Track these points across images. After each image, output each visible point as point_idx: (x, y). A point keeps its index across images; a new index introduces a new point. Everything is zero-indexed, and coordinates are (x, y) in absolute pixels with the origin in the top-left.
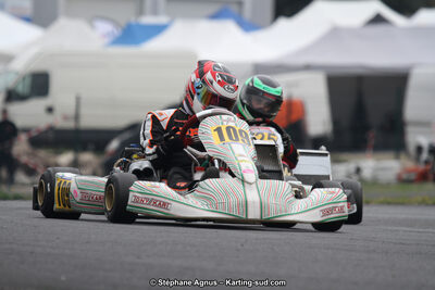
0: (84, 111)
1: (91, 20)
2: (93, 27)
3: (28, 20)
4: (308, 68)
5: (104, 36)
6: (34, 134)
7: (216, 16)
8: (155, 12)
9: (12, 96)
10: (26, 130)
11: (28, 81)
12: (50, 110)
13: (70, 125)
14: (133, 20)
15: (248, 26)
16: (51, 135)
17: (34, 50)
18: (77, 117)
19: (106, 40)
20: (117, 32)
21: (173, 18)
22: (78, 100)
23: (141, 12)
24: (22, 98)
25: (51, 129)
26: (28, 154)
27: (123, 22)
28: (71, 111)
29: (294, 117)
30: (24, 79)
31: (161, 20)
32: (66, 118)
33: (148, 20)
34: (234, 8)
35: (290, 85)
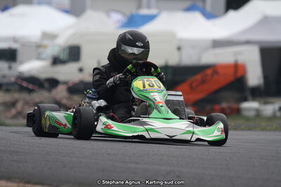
1: (108, 13)
2: (109, 16)
3: (67, 12)
4: (248, 43)
5: (116, 22)
6: (71, 85)
7: (189, 9)
8: (149, 7)
9: (56, 61)
10: (65, 83)
11: (67, 52)
12: (81, 70)
14: (134, 11)
15: (209, 16)
16: (81, 86)
17: (70, 32)
19: (118, 25)
20: (125, 20)
21: (161, 10)
22: (99, 63)
23: (140, 6)
24: (63, 62)
25: (82, 82)
26: (67, 98)
27: (128, 14)
29: (239, 74)
30: (64, 50)
31: (153, 11)
32: (91, 75)
33: (144, 12)
34: (200, 4)
35: (236, 54)
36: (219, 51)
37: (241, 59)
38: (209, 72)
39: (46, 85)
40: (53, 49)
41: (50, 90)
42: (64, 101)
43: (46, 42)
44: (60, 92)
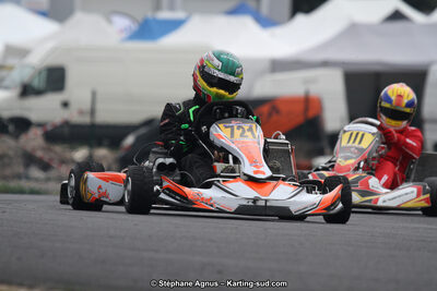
0: (99, 106)
1: (108, 16)
2: (110, 21)
3: (44, 14)
4: (325, 64)
5: (122, 31)
6: (49, 128)
7: (235, 11)
8: (172, 8)
9: (27, 91)
10: (40, 125)
11: (44, 75)
12: (65, 105)
13: (86, 120)
14: (149, 15)
15: (266, 22)
16: (66, 130)
17: (50, 45)
18: (93, 112)
19: (124, 35)
20: (134, 27)
21: (190, 13)
22: (94, 94)
23: (158, 7)
24: (38, 92)
25: (66, 124)
26: (43, 149)
27: (140, 18)
28: (87, 106)
29: (311, 114)
30: (40, 73)
31: (179, 15)
32: (81, 112)
33: (165, 15)
34: (252, 4)
35: (307, 81)
36: (280, 76)
37: (315, 91)
38: (265, 109)
39: (11, 128)
40: (22, 72)
41: (16, 136)
42: (39, 154)
43: (11, 61)
44: (33, 140)
